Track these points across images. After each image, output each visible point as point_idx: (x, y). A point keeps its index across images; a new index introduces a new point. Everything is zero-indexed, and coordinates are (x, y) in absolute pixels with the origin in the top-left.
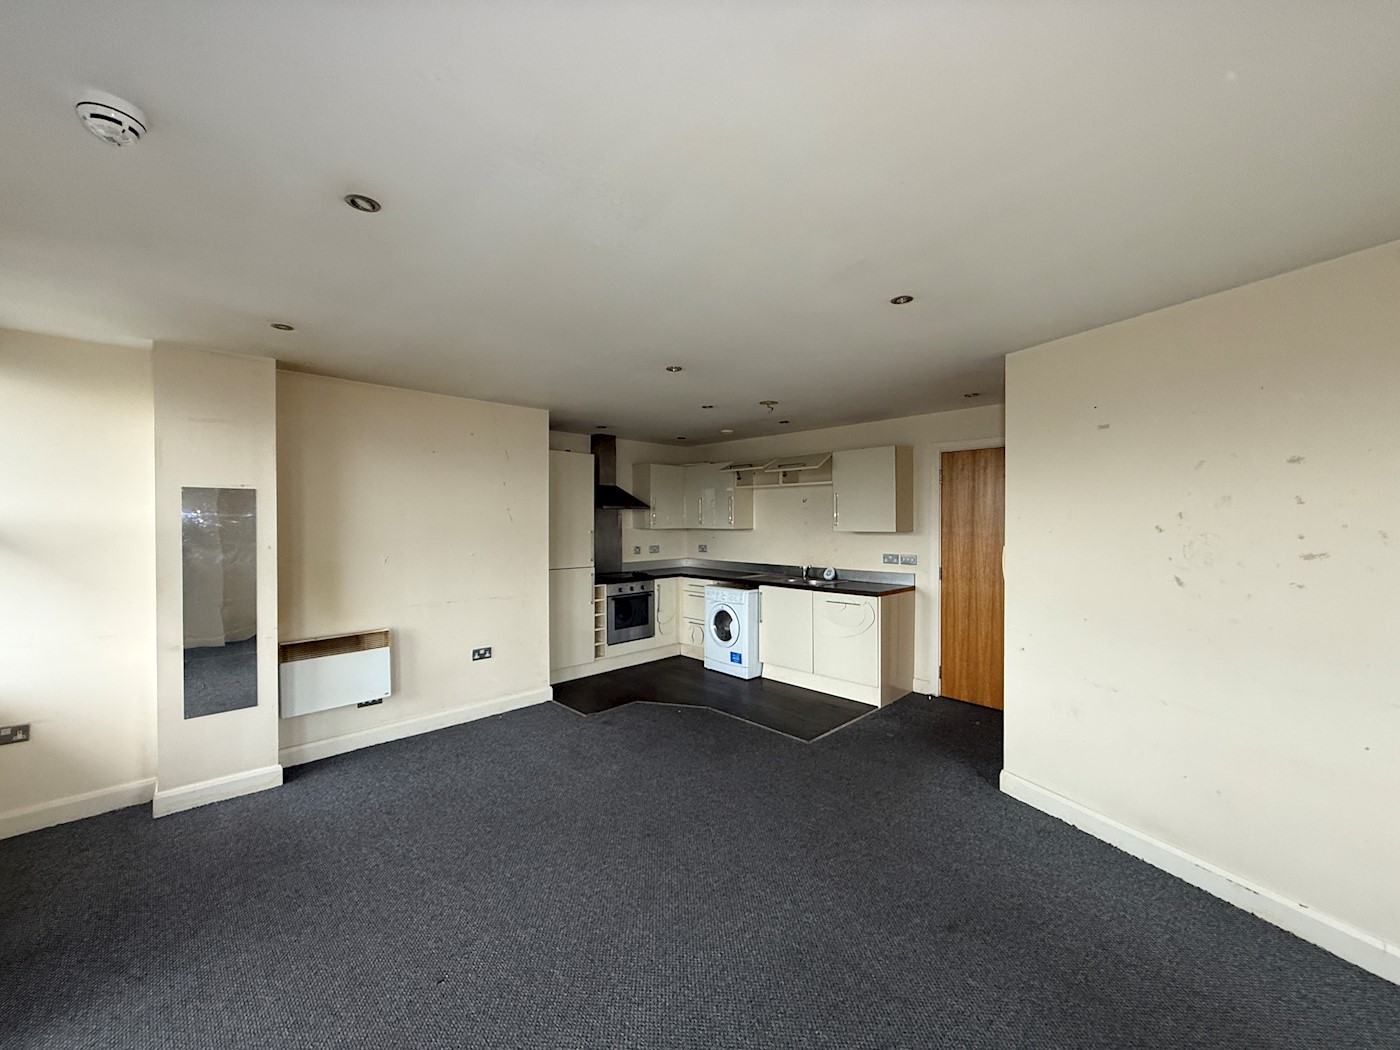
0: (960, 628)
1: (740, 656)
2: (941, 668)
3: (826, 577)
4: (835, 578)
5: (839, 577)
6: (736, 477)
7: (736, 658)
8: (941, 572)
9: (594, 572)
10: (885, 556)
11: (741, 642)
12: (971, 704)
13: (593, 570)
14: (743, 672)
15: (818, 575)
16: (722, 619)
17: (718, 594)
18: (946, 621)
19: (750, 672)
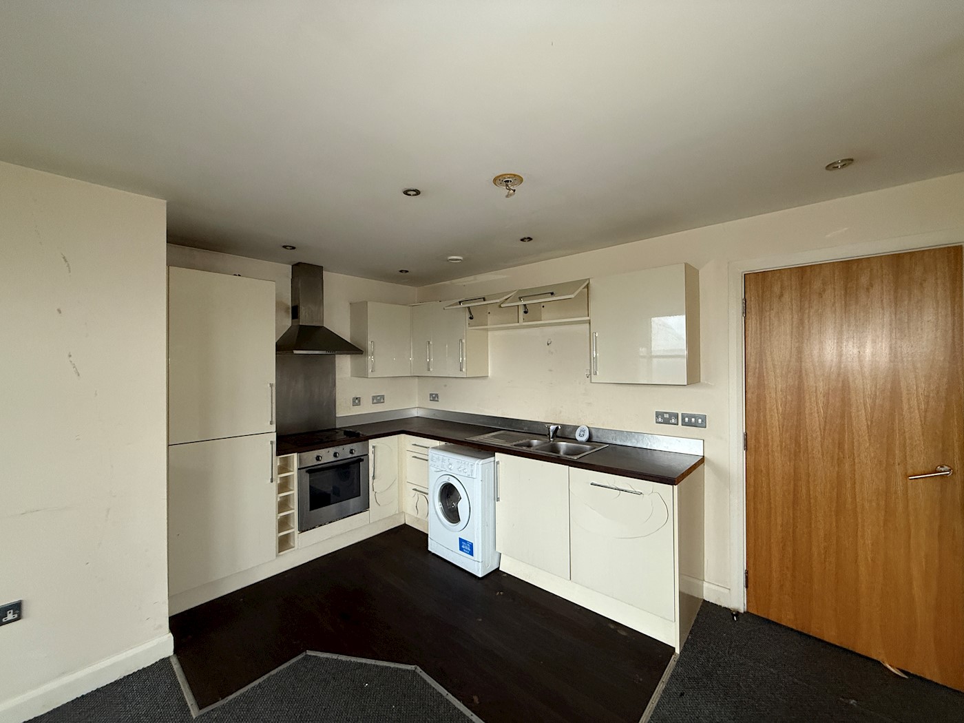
0: (779, 521)
1: (471, 546)
2: (747, 572)
3: (579, 438)
4: (589, 440)
5: (594, 439)
6: (468, 316)
7: (466, 546)
8: (746, 440)
9: (274, 439)
10: (658, 414)
11: (473, 525)
12: (800, 633)
13: (274, 437)
14: (477, 566)
15: (567, 434)
16: (449, 493)
17: (443, 461)
18: (755, 509)
19: (484, 567)
